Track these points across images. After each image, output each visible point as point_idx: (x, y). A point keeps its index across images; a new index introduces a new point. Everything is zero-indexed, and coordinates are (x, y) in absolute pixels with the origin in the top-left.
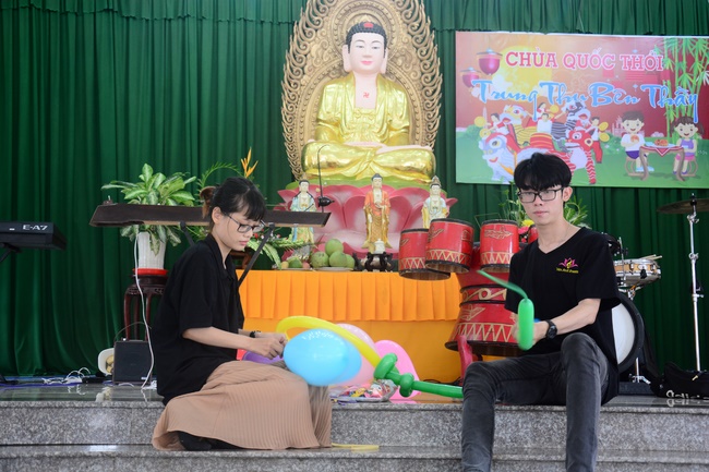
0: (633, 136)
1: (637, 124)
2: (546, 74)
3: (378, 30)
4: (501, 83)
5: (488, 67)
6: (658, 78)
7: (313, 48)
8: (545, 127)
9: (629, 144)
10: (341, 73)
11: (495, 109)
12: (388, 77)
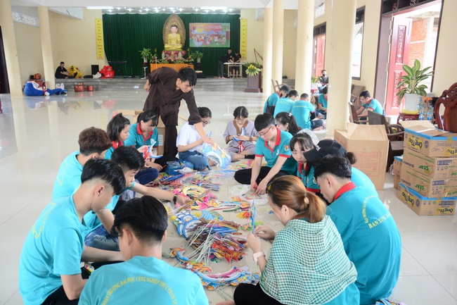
0: (216, 39)
1: (217, 37)
2: (203, 29)
3: (175, 26)
4: (196, 31)
5: (194, 29)
6: (220, 30)
7: (167, 28)
8: (203, 38)
9: (216, 40)
10: (170, 32)
11: (195, 35)
12: (178, 32)
